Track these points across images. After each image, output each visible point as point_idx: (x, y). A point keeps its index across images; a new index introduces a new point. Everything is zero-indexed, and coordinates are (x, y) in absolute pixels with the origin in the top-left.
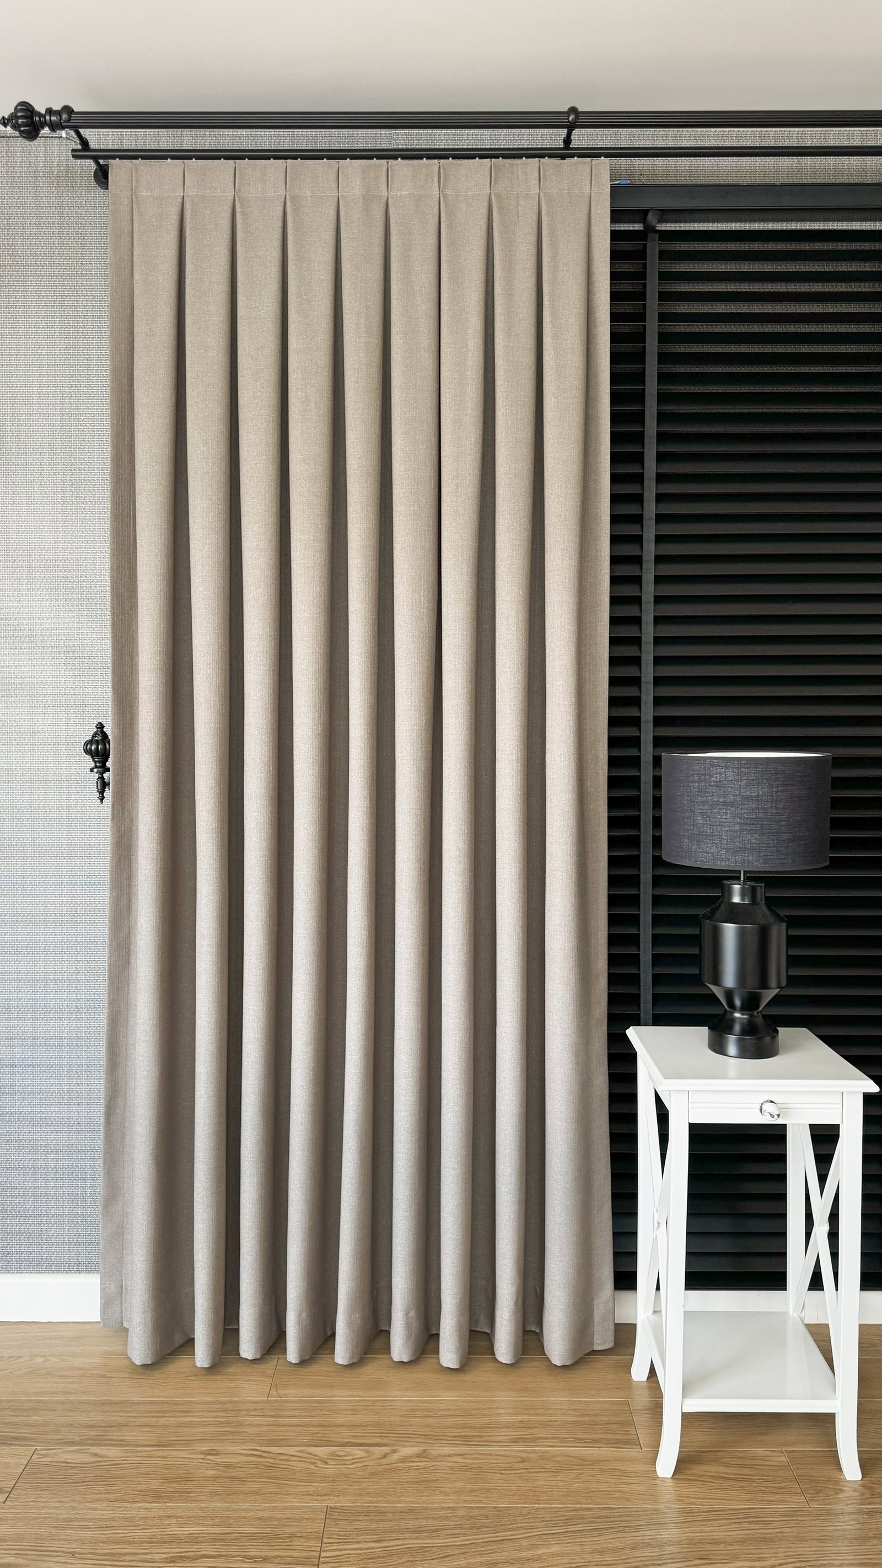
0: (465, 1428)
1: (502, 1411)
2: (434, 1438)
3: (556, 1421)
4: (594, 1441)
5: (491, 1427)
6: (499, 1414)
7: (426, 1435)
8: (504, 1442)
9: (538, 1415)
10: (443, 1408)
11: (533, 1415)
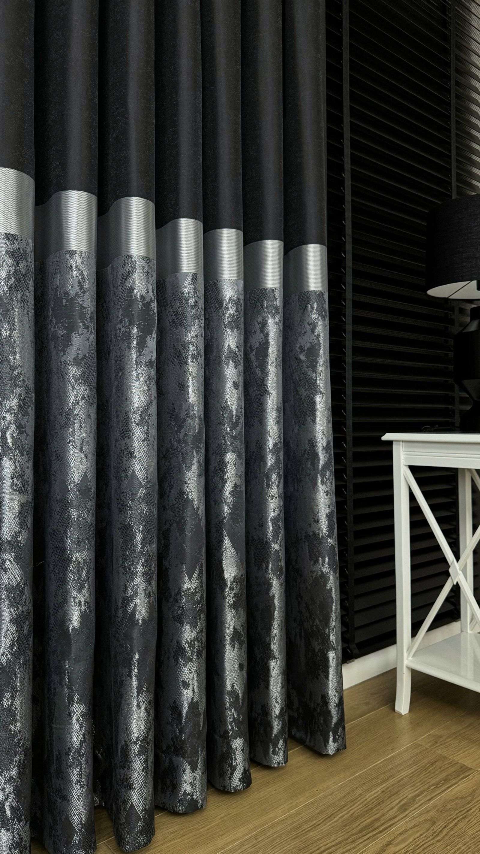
0: (356, 819)
1: (359, 791)
2: (348, 841)
3: (402, 779)
4: (446, 780)
5: (372, 809)
6: (361, 795)
7: (340, 843)
8: (399, 814)
9: (384, 781)
10: (316, 812)
11: (382, 783)
